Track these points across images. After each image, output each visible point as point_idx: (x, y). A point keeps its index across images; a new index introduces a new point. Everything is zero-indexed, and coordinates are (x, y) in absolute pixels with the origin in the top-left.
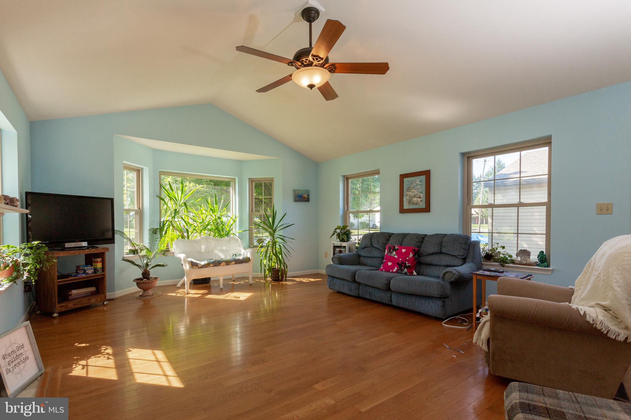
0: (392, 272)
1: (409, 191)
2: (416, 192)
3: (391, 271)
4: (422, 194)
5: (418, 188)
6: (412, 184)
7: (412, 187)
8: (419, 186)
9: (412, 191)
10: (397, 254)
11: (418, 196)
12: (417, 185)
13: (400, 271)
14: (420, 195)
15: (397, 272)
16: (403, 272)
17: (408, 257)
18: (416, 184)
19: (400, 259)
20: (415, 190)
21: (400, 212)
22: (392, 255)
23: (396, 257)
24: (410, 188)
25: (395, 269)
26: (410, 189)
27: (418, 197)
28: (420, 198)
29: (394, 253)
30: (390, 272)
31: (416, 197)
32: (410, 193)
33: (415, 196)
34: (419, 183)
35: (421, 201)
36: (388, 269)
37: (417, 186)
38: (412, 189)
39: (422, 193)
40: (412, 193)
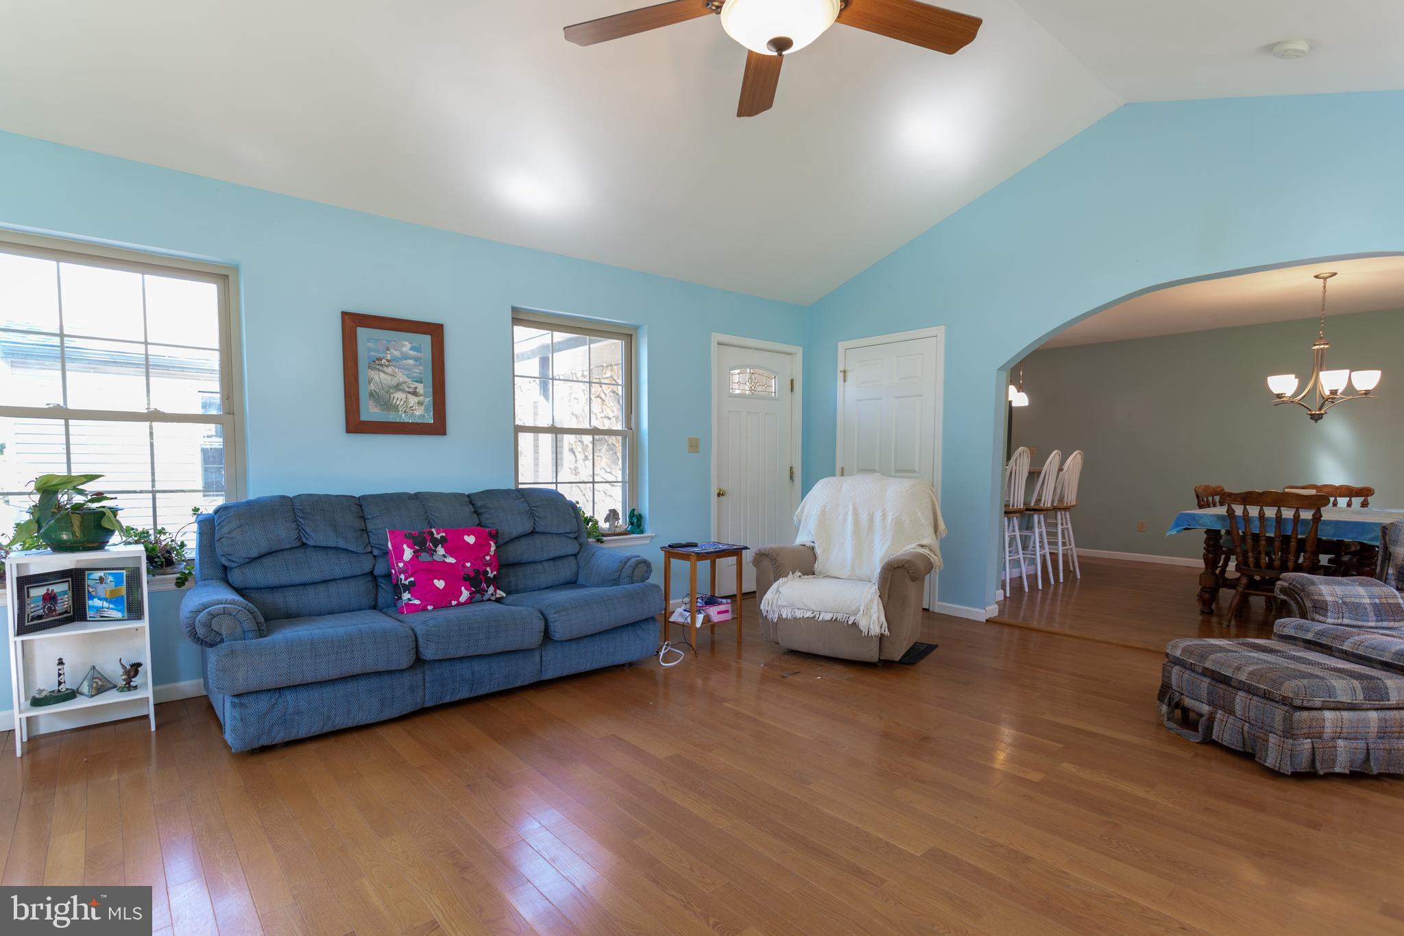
0: (459, 604)
1: (379, 370)
2: (401, 377)
3: (454, 603)
4: (422, 385)
5: (408, 365)
6: (388, 350)
7: (388, 361)
8: (411, 362)
9: (389, 370)
10: (449, 552)
11: (407, 389)
12: (406, 357)
13: (478, 596)
14: (416, 388)
15: (469, 601)
16: (486, 597)
17: (488, 554)
18: (402, 353)
19: (468, 565)
20: (397, 370)
21: (349, 431)
22: (436, 558)
23: (451, 560)
24: (380, 359)
25: (465, 595)
26: (381, 365)
27: (409, 393)
28: (415, 393)
29: (441, 551)
30: (452, 606)
31: (403, 391)
32: (382, 375)
33: (398, 387)
34: (412, 353)
35: (420, 403)
36: (442, 600)
37: (406, 359)
38: (390, 366)
39: (421, 382)
40: (389, 378)
